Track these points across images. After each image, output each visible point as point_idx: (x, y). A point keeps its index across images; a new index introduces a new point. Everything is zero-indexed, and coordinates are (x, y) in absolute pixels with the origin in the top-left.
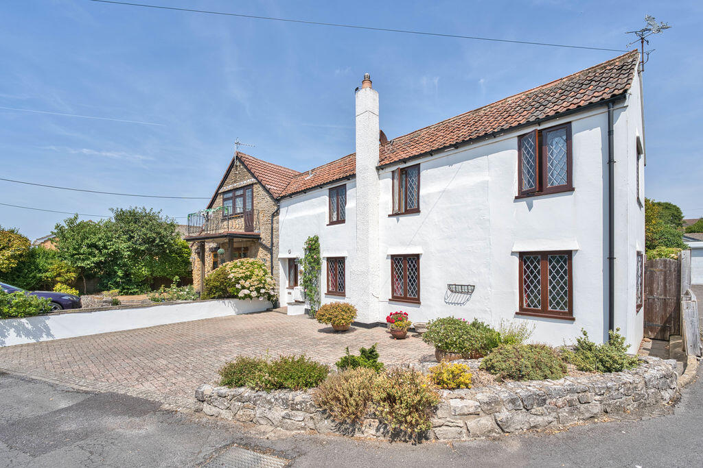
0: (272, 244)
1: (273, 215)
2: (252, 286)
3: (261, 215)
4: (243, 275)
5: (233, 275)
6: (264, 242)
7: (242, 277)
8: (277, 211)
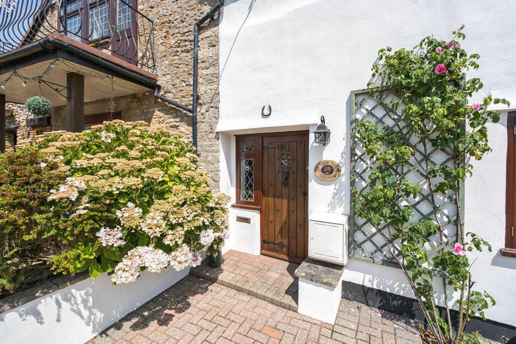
0: (196, 98)
1: (200, 27)
2: (172, 227)
3: (159, 35)
4: (133, 181)
5: (79, 181)
6: (169, 96)
7: (127, 194)
8: (210, 16)
